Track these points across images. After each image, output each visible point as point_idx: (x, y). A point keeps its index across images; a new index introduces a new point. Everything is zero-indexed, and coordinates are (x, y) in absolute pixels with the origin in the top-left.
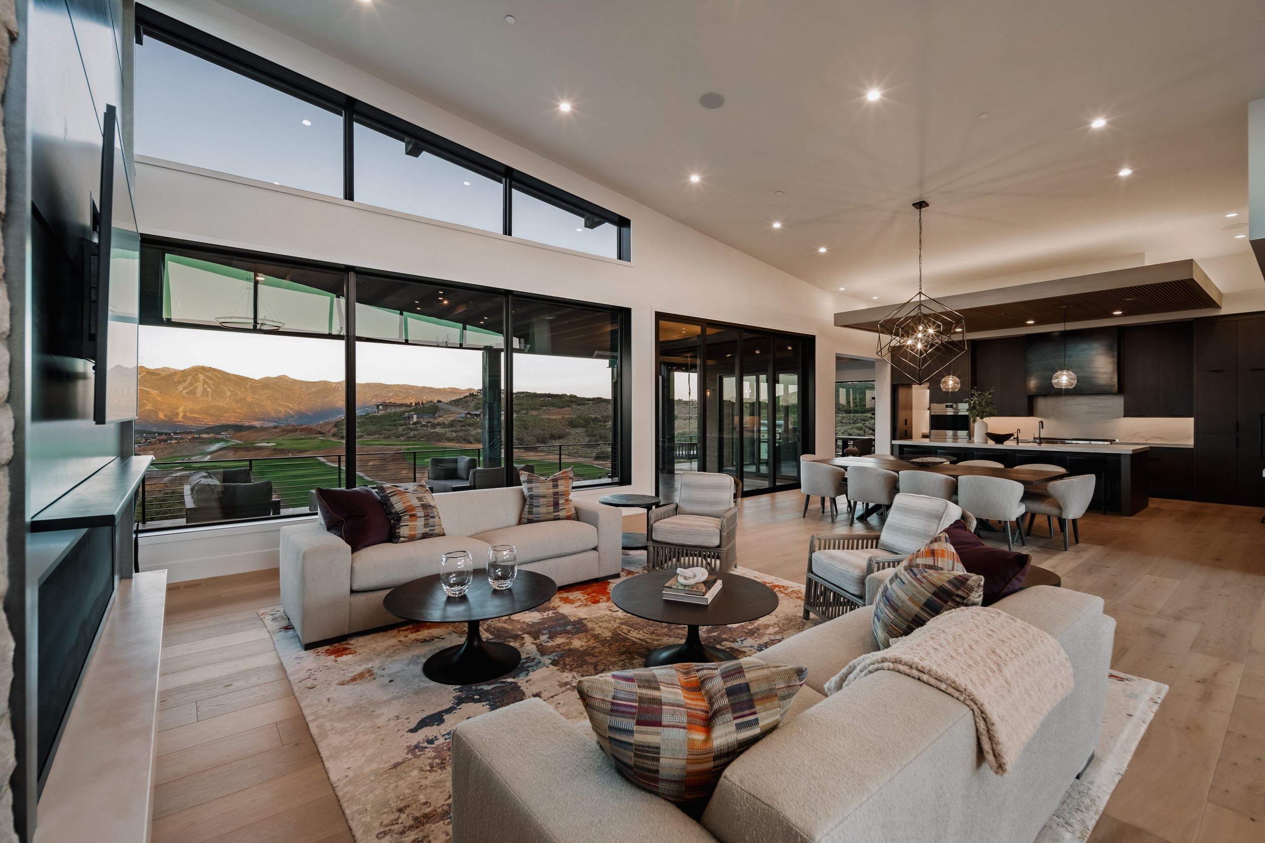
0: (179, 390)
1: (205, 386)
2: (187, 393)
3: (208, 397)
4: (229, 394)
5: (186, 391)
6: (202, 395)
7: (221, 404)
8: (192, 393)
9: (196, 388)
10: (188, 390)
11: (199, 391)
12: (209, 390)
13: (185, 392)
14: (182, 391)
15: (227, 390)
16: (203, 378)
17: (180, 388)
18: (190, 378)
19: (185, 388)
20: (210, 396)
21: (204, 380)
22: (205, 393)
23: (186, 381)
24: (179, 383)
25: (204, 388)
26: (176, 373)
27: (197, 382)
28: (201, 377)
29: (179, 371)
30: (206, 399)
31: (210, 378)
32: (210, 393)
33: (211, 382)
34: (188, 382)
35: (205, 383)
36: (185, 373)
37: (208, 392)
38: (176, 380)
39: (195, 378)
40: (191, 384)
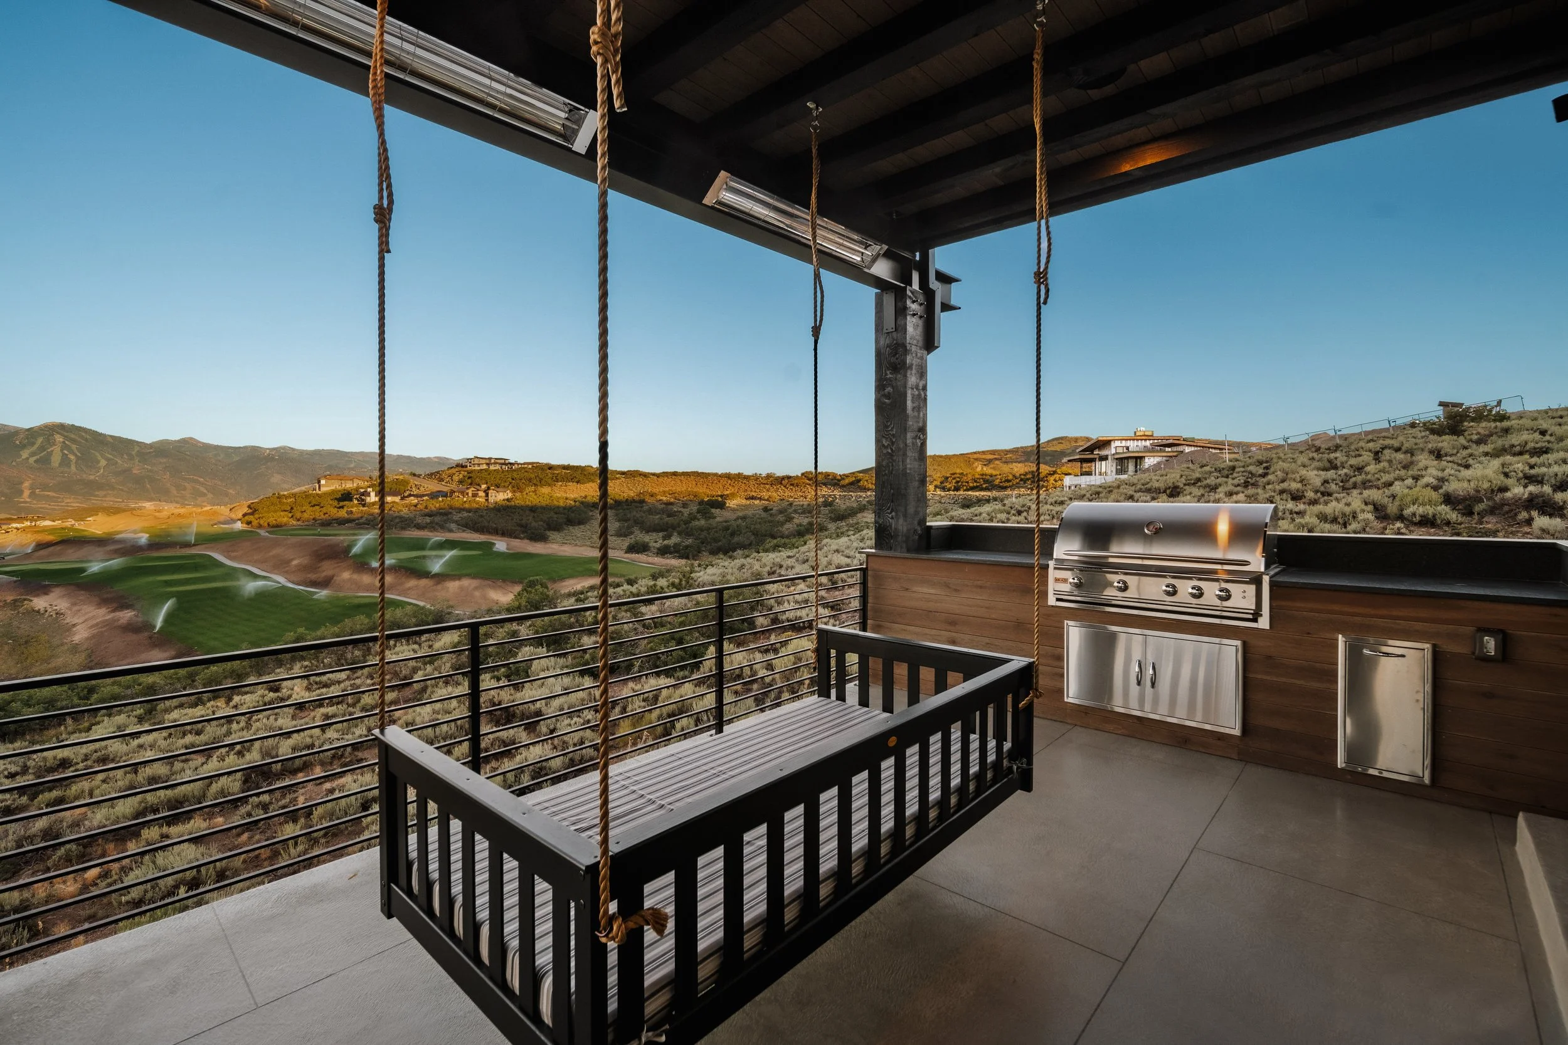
0: (23, 457)
1: (66, 452)
2: (35, 462)
3: (70, 467)
4: (103, 463)
5: (35, 458)
6: (60, 465)
7: (92, 477)
8: (45, 461)
9: (50, 454)
10: (38, 457)
11: (56, 459)
12: (72, 457)
13: (32, 460)
14: (28, 459)
15: (99, 458)
16: (61, 440)
17: (25, 454)
18: (40, 440)
19: (33, 454)
20: (73, 468)
21: (64, 442)
22: (65, 461)
23: (33, 444)
24: (23, 446)
25: (64, 454)
26: (17, 432)
27: (51, 446)
28: (59, 439)
29: (22, 429)
30: (66, 469)
31: (73, 441)
32: (74, 461)
33: (74, 447)
34: (36, 446)
35: (65, 446)
36: (32, 434)
37: (70, 460)
38: (18, 442)
39: (49, 440)
40: (42, 448)
